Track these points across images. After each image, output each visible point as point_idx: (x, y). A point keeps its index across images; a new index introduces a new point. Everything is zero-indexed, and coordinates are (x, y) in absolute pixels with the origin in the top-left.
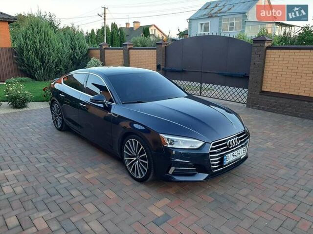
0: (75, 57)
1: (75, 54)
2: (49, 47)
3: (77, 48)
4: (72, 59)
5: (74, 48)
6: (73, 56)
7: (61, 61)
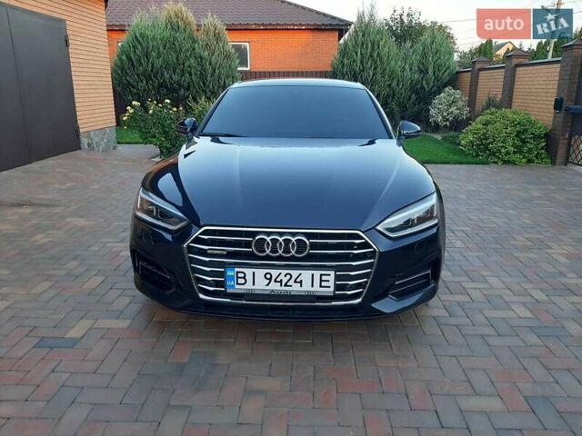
0: (422, 87)
1: (424, 82)
2: (375, 68)
3: (430, 71)
4: (417, 92)
5: (423, 71)
6: (419, 86)
7: (394, 95)
